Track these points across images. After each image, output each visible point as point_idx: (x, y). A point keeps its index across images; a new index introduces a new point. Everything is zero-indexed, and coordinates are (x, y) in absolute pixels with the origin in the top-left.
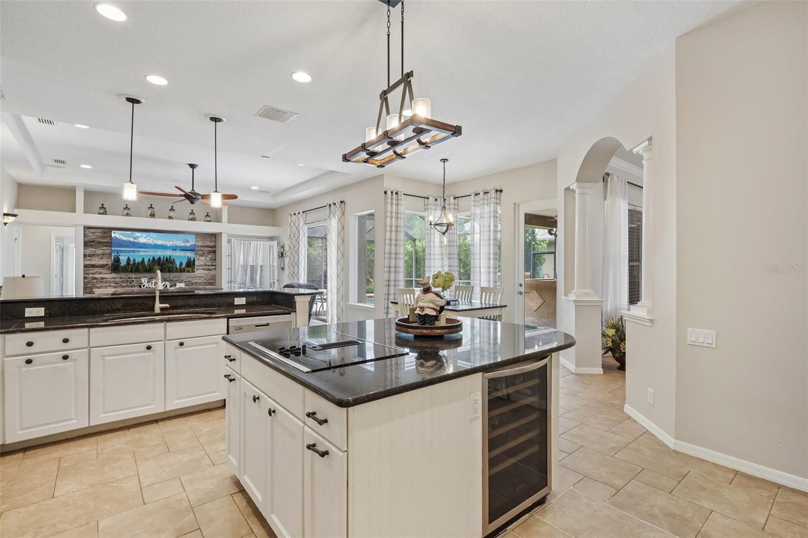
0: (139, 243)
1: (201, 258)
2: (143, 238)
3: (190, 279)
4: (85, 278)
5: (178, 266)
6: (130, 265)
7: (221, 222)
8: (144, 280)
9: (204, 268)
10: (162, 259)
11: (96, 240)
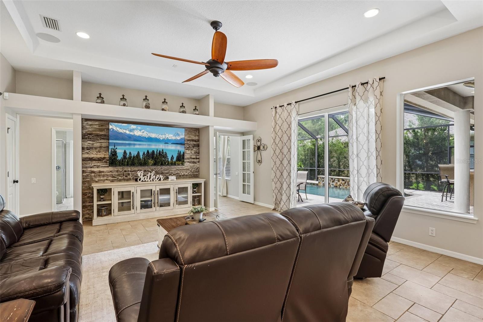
0: (134, 136)
1: (189, 152)
2: (138, 131)
3: (178, 171)
4: (83, 172)
5: (170, 160)
6: (126, 158)
7: (209, 116)
8: (140, 174)
9: (190, 161)
10: (156, 153)
11: (94, 132)
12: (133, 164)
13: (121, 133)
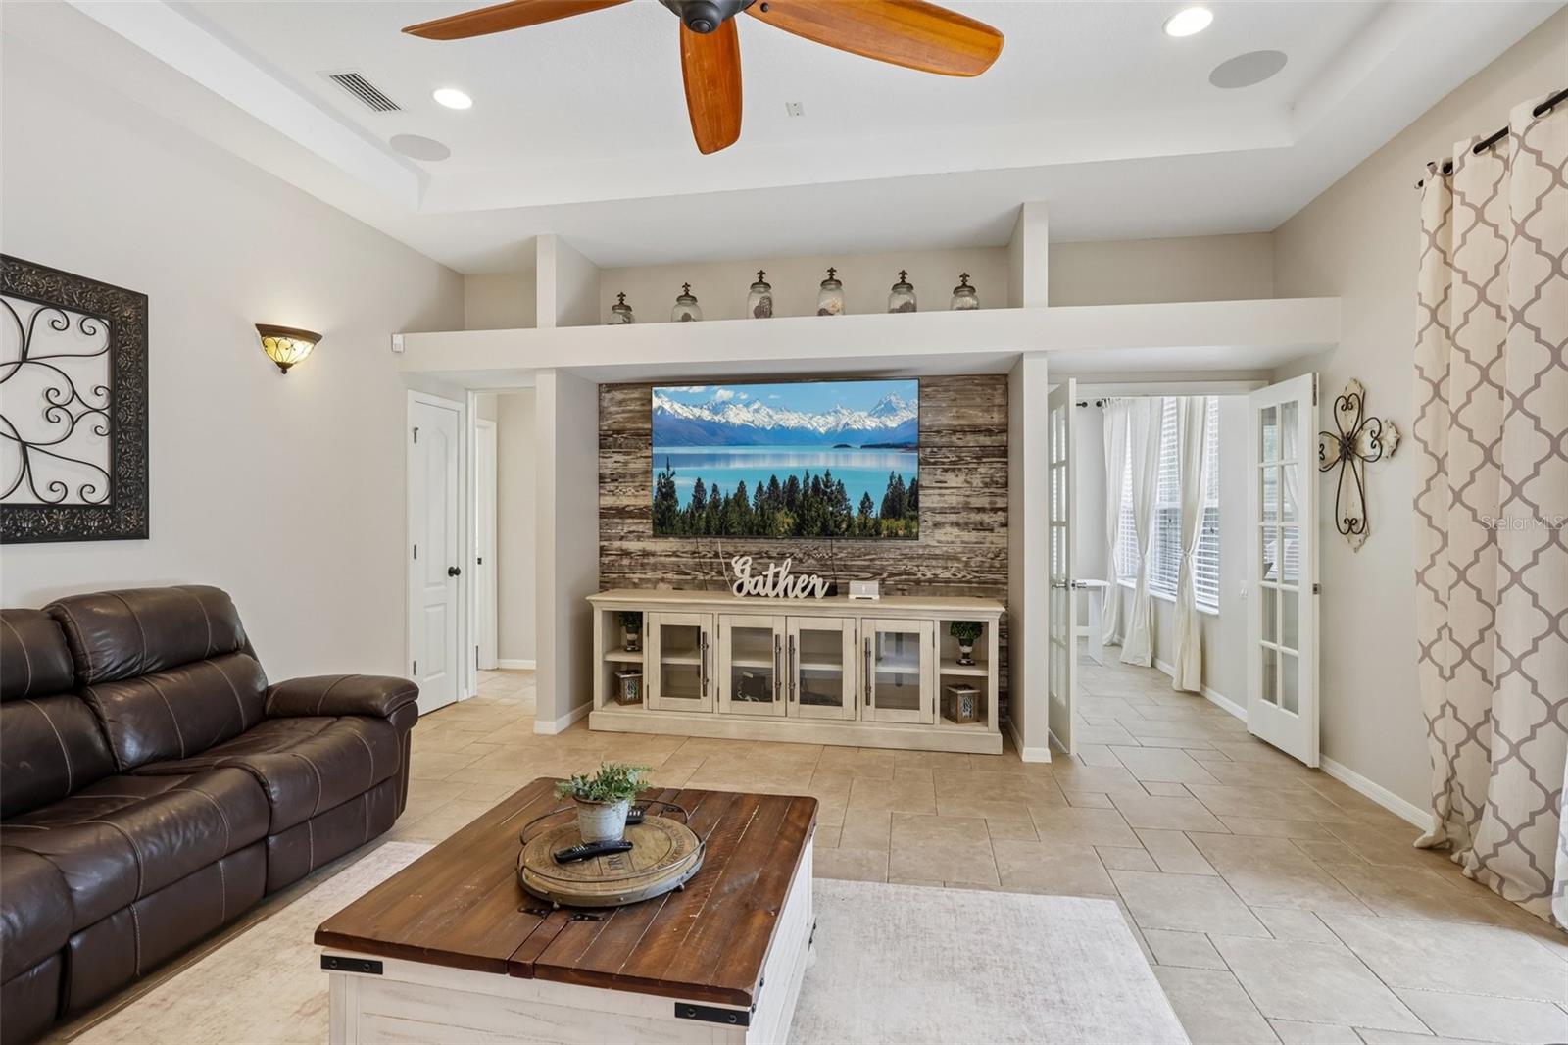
0: (727, 426)
1: (952, 480)
2: (741, 410)
3: (910, 564)
5: (855, 512)
6: (703, 507)
7: (1022, 306)
8: (741, 567)
9: (962, 521)
10: (801, 486)
11: (629, 426)
12: (724, 531)
13: (687, 420)
